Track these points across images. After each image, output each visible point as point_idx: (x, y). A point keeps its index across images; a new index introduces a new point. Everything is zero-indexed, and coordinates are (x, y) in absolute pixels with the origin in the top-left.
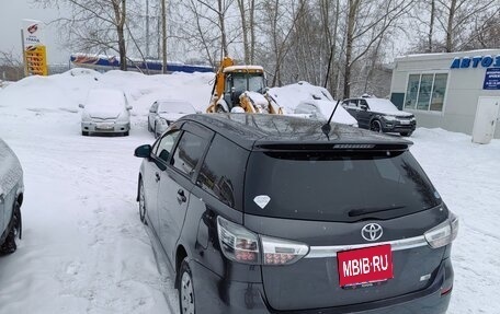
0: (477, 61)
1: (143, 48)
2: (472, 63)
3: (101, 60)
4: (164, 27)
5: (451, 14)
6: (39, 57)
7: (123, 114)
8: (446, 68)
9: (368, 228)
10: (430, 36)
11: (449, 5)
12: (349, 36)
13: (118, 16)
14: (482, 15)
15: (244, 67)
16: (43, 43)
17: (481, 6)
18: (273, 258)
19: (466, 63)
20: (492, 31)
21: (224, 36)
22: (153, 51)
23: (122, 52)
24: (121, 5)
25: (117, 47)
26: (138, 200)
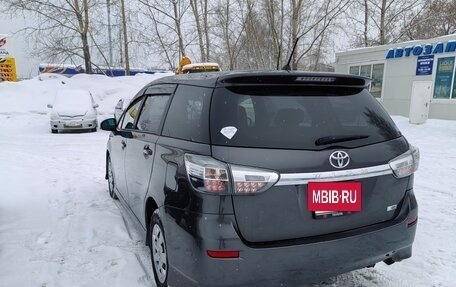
0: (409, 51)
1: (106, 54)
2: (404, 53)
3: (68, 69)
4: (125, 33)
5: (383, 14)
6: (9, 68)
7: (90, 111)
8: (382, 59)
9: (336, 155)
10: (365, 33)
11: (380, 5)
12: (294, 36)
13: (81, 24)
14: (408, 13)
15: (201, 64)
16: (11, 55)
17: (408, 5)
18: (243, 187)
19: (399, 53)
20: (419, 27)
21: (181, 40)
22: (116, 55)
23: (87, 58)
24: (83, 15)
25: (82, 53)
26: (107, 177)
